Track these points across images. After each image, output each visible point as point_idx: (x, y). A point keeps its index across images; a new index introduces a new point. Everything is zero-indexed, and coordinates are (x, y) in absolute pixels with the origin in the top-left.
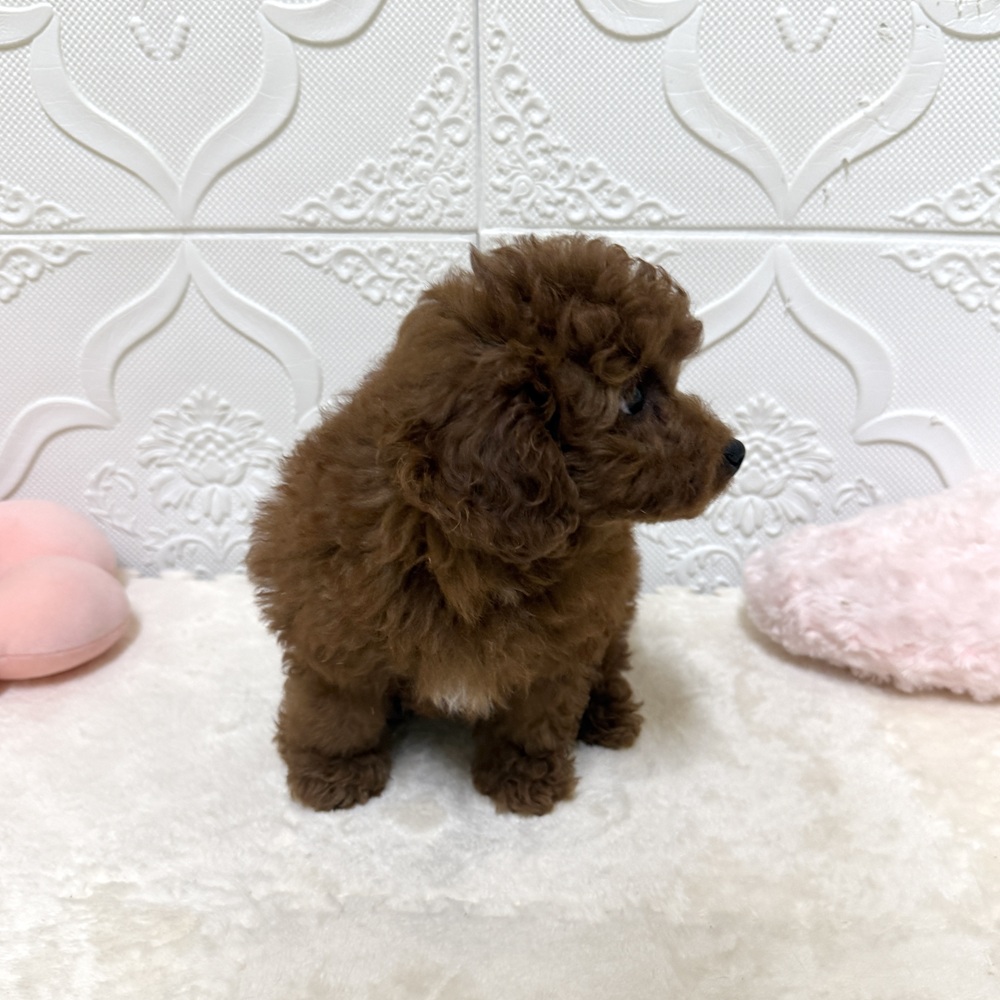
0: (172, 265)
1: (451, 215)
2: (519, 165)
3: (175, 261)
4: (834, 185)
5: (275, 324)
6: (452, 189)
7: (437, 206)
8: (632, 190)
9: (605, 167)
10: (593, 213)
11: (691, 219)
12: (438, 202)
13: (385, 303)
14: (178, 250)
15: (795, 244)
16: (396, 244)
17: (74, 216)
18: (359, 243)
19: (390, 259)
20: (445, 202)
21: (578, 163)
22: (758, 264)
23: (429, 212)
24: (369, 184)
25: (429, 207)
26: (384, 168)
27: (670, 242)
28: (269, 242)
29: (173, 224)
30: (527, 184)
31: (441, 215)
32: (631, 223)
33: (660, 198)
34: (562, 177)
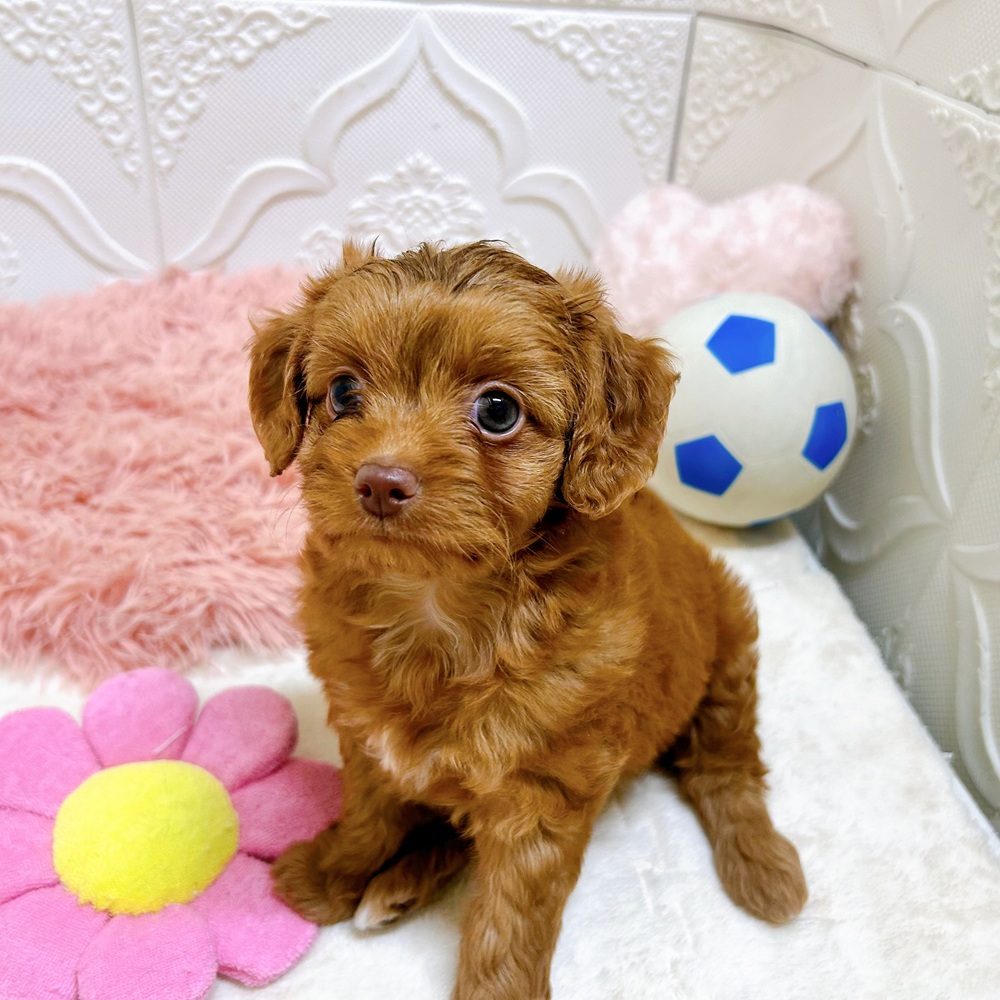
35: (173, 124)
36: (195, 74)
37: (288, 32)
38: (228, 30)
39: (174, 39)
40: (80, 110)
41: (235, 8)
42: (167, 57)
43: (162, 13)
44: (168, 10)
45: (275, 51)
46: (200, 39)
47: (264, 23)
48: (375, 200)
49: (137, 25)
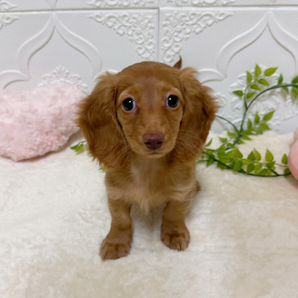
0: (48, 23)
1: (149, 3)
3: (49, 21)
5: (85, 44)
10: (202, 1)
11: (237, 3)
13: (124, 35)
14: (50, 17)
15: (275, 11)
16: (129, 13)
17: (13, 6)
18: (115, 13)
19: (126, 19)
22: (261, 18)
23: (141, 2)
27: (230, 11)
28: (83, 14)
29: (49, 8)
31: (146, 3)
32: (216, 5)
35: (169, 56)
36: (179, 37)
37: (216, 21)
38: (194, 21)
39: (173, 26)
40: (137, 52)
41: (198, 13)
42: (170, 32)
43: (171, 16)
44: (173, 15)
45: (211, 27)
46: (183, 25)
47: (208, 18)
48: (242, 82)
49: (160, 21)
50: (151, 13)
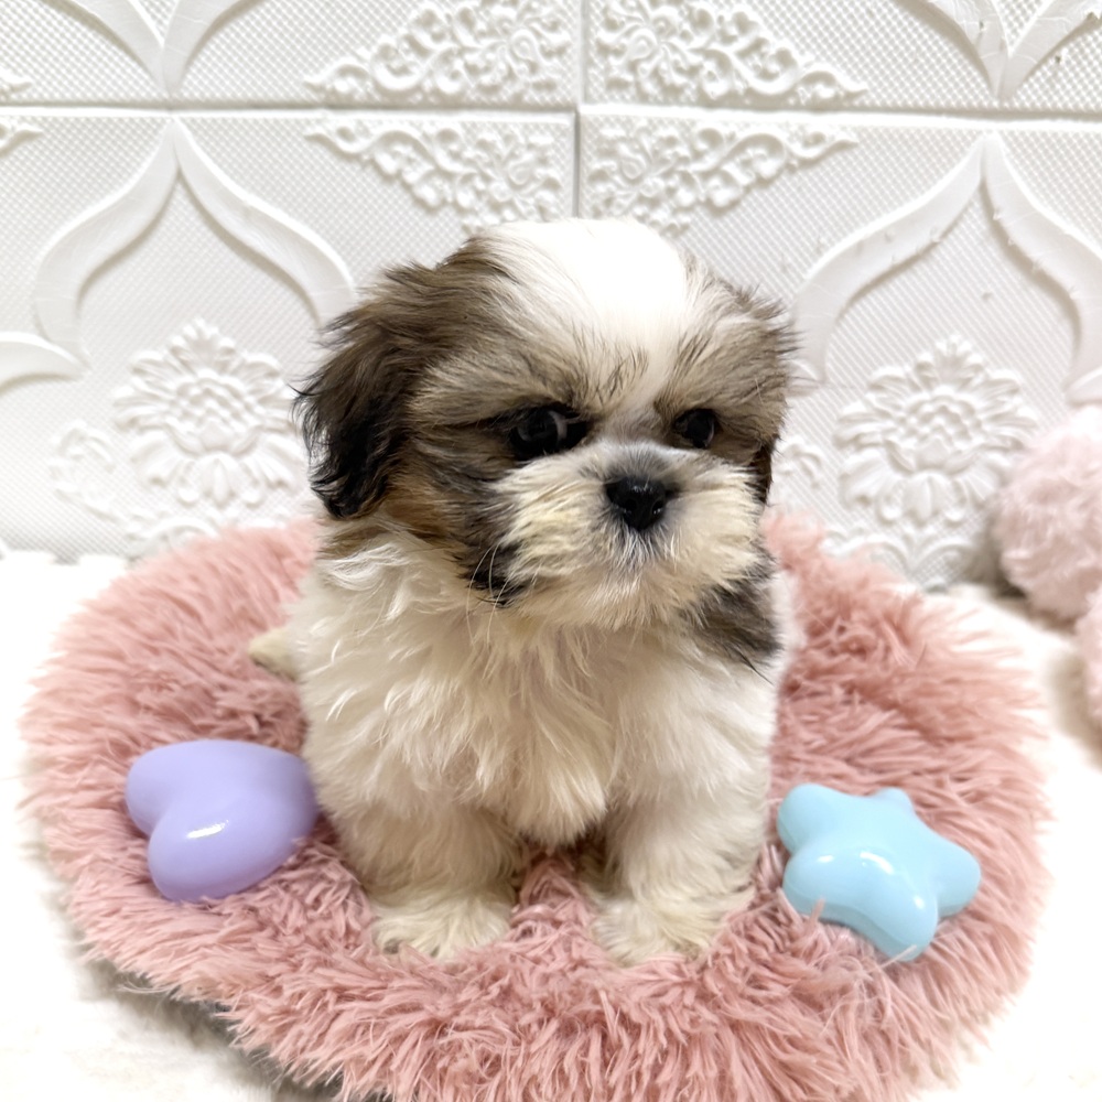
0: (154, 154)
1: (538, 86)
2: (637, 14)
3: (157, 148)
4: (1071, 51)
5: (295, 238)
6: (542, 48)
7: (521, 72)
8: (795, 54)
9: (759, 20)
10: (740, 86)
11: (873, 96)
12: (523, 66)
13: (447, 209)
14: (161, 132)
15: (1012, 133)
16: (463, 125)
17: (17, 81)
18: (412, 124)
19: (454, 147)
20: (534, 68)
21: (722, 13)
22: (959, 160)
23: (509, 83)
24: (424, 38)
25: (511, 75)
26: (448, 17)
27: (844, 128)
28: (288, 122)
29: (154, 94)
30: (649, 43)
31: (527, 85)
32: (791, 101)
33: (834, 64)
34: (697, 33)
37: (795, 162)
38: (710, 161)
39: (632, 177)
41: (724, 131)
42: (619, 201)
43: (623, 140)
44: (632, 135)
45: (773, 189)
46: (667, 175)
47: (761, 151)
48: (882, 401)
49: (584, 158)
50: (547, 126)
